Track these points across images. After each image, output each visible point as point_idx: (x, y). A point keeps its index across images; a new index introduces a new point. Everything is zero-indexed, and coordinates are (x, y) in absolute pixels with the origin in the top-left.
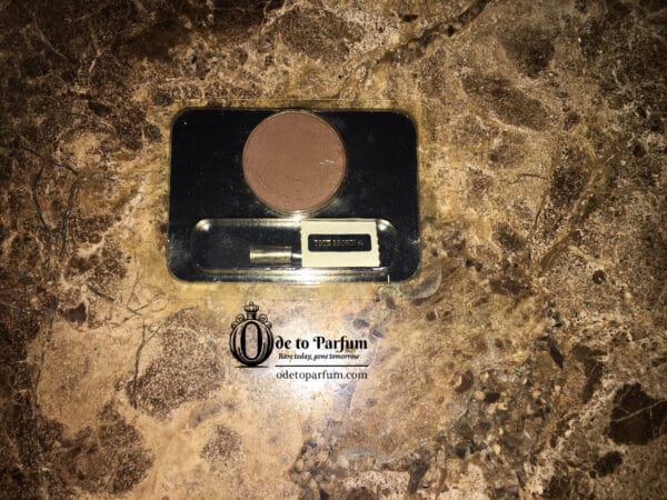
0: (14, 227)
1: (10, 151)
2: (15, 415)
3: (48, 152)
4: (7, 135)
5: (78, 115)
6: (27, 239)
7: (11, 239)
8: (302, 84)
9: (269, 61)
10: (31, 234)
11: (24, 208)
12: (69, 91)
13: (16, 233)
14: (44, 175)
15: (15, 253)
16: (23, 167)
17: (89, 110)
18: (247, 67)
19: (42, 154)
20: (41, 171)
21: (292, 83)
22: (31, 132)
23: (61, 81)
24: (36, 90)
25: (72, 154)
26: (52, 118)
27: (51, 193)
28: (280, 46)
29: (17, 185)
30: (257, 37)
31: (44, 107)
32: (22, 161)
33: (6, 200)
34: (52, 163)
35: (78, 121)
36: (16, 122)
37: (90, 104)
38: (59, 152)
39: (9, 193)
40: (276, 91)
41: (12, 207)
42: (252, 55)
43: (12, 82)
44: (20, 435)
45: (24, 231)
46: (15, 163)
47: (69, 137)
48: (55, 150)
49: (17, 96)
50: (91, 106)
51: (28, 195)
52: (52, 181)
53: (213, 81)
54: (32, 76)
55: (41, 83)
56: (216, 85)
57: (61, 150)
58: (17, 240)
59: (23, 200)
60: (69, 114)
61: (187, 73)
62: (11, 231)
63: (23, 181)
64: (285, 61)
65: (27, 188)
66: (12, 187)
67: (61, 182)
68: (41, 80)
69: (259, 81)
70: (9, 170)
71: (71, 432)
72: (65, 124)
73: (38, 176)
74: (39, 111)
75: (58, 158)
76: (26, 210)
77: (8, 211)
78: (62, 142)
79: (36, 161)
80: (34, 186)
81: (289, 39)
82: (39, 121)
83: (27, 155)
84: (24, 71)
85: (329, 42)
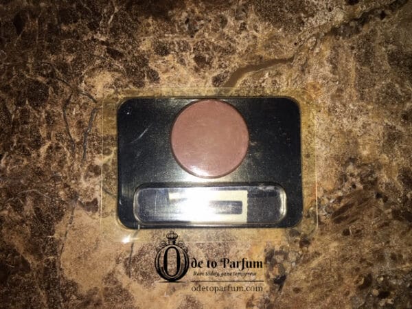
0: (49, 138)
1: (47, 80)
2: (45, 274)
3: (75, 83)
4: (45, 67)
5: (99, 57)
6: (58, 148)
7: (46, 147)
8: (267, 47)
9: (243, 27)
10: (61, 144)
11: (57, 124)
12: (93, 37)
13: (50, 143)
14: (72, 101)
15: (48, 157)
16: (57, 94)
17: (107, 54)
18: (226, 30)
19: (71, 84)
20: (70, 97)
21: (259, 46)
22: (64, 67)
23: (88, 29)
24: (68, 35)
25: (93, 87)
26: (79, 58)
27: (77, 115)
28: (252, 16)
29: (52, 106)
30: (235, 7)
31: (74, 49)
32: (56, 89)
33: (44, 117)
34: (78, 92)
35: (98, 62)
36: (52, 58)
37: (108, 49)
38: (83, 84)
39: (46, 112)
40: (246, 51)
41: (48, 122)
42: (231, 21)
43: (50, 26)
44: (48, 288)
45: (56, 142)
46: (51, 90)
47: (91, 74)
48: (81, 82)
49: (54, 38)
50: (109, 51)
51: (60, 114)
52: (77, 106)
53: (200, 39)
54: (66, 23)
55: (72, 29)
56: (203, 42)
57: (85, 83)
58: (50, 147)
59: (56, 118)
60: (92, 56)
61: (181, 31)
62: (47, 141)
63: (56, 104)
64: (255, 28)
65: (59, 110)
66: (48, 107)
67: (84, 107)
68: (72, 27)
69: (234, 42)
70: (46, 95)
71: (84, 290)
72: (89, 63)
73: (68, 102)
74: (70, 51)
75: (83, 89)
76: (58, 126)
77: (45, 125)
78: (86, 76)
79: (67, 89)
80: (64, 108)
81: (260, 10)
82: (70, 59)
83: (60, 84)
84: (60, 19)
85: (290, 15)
